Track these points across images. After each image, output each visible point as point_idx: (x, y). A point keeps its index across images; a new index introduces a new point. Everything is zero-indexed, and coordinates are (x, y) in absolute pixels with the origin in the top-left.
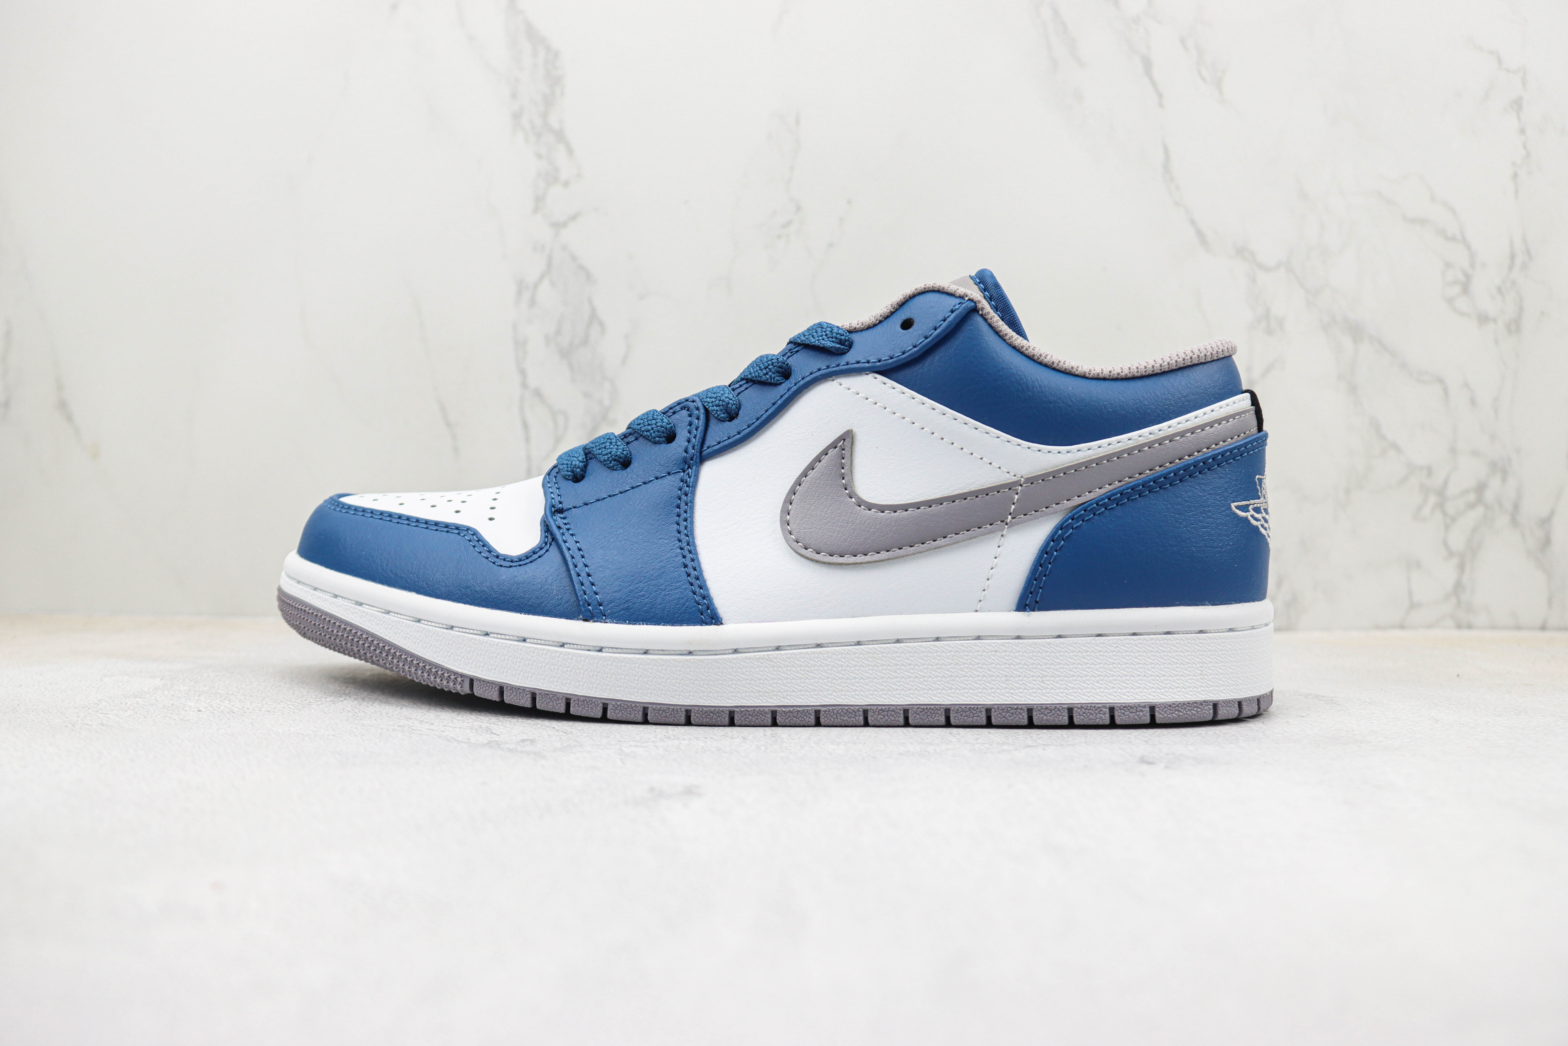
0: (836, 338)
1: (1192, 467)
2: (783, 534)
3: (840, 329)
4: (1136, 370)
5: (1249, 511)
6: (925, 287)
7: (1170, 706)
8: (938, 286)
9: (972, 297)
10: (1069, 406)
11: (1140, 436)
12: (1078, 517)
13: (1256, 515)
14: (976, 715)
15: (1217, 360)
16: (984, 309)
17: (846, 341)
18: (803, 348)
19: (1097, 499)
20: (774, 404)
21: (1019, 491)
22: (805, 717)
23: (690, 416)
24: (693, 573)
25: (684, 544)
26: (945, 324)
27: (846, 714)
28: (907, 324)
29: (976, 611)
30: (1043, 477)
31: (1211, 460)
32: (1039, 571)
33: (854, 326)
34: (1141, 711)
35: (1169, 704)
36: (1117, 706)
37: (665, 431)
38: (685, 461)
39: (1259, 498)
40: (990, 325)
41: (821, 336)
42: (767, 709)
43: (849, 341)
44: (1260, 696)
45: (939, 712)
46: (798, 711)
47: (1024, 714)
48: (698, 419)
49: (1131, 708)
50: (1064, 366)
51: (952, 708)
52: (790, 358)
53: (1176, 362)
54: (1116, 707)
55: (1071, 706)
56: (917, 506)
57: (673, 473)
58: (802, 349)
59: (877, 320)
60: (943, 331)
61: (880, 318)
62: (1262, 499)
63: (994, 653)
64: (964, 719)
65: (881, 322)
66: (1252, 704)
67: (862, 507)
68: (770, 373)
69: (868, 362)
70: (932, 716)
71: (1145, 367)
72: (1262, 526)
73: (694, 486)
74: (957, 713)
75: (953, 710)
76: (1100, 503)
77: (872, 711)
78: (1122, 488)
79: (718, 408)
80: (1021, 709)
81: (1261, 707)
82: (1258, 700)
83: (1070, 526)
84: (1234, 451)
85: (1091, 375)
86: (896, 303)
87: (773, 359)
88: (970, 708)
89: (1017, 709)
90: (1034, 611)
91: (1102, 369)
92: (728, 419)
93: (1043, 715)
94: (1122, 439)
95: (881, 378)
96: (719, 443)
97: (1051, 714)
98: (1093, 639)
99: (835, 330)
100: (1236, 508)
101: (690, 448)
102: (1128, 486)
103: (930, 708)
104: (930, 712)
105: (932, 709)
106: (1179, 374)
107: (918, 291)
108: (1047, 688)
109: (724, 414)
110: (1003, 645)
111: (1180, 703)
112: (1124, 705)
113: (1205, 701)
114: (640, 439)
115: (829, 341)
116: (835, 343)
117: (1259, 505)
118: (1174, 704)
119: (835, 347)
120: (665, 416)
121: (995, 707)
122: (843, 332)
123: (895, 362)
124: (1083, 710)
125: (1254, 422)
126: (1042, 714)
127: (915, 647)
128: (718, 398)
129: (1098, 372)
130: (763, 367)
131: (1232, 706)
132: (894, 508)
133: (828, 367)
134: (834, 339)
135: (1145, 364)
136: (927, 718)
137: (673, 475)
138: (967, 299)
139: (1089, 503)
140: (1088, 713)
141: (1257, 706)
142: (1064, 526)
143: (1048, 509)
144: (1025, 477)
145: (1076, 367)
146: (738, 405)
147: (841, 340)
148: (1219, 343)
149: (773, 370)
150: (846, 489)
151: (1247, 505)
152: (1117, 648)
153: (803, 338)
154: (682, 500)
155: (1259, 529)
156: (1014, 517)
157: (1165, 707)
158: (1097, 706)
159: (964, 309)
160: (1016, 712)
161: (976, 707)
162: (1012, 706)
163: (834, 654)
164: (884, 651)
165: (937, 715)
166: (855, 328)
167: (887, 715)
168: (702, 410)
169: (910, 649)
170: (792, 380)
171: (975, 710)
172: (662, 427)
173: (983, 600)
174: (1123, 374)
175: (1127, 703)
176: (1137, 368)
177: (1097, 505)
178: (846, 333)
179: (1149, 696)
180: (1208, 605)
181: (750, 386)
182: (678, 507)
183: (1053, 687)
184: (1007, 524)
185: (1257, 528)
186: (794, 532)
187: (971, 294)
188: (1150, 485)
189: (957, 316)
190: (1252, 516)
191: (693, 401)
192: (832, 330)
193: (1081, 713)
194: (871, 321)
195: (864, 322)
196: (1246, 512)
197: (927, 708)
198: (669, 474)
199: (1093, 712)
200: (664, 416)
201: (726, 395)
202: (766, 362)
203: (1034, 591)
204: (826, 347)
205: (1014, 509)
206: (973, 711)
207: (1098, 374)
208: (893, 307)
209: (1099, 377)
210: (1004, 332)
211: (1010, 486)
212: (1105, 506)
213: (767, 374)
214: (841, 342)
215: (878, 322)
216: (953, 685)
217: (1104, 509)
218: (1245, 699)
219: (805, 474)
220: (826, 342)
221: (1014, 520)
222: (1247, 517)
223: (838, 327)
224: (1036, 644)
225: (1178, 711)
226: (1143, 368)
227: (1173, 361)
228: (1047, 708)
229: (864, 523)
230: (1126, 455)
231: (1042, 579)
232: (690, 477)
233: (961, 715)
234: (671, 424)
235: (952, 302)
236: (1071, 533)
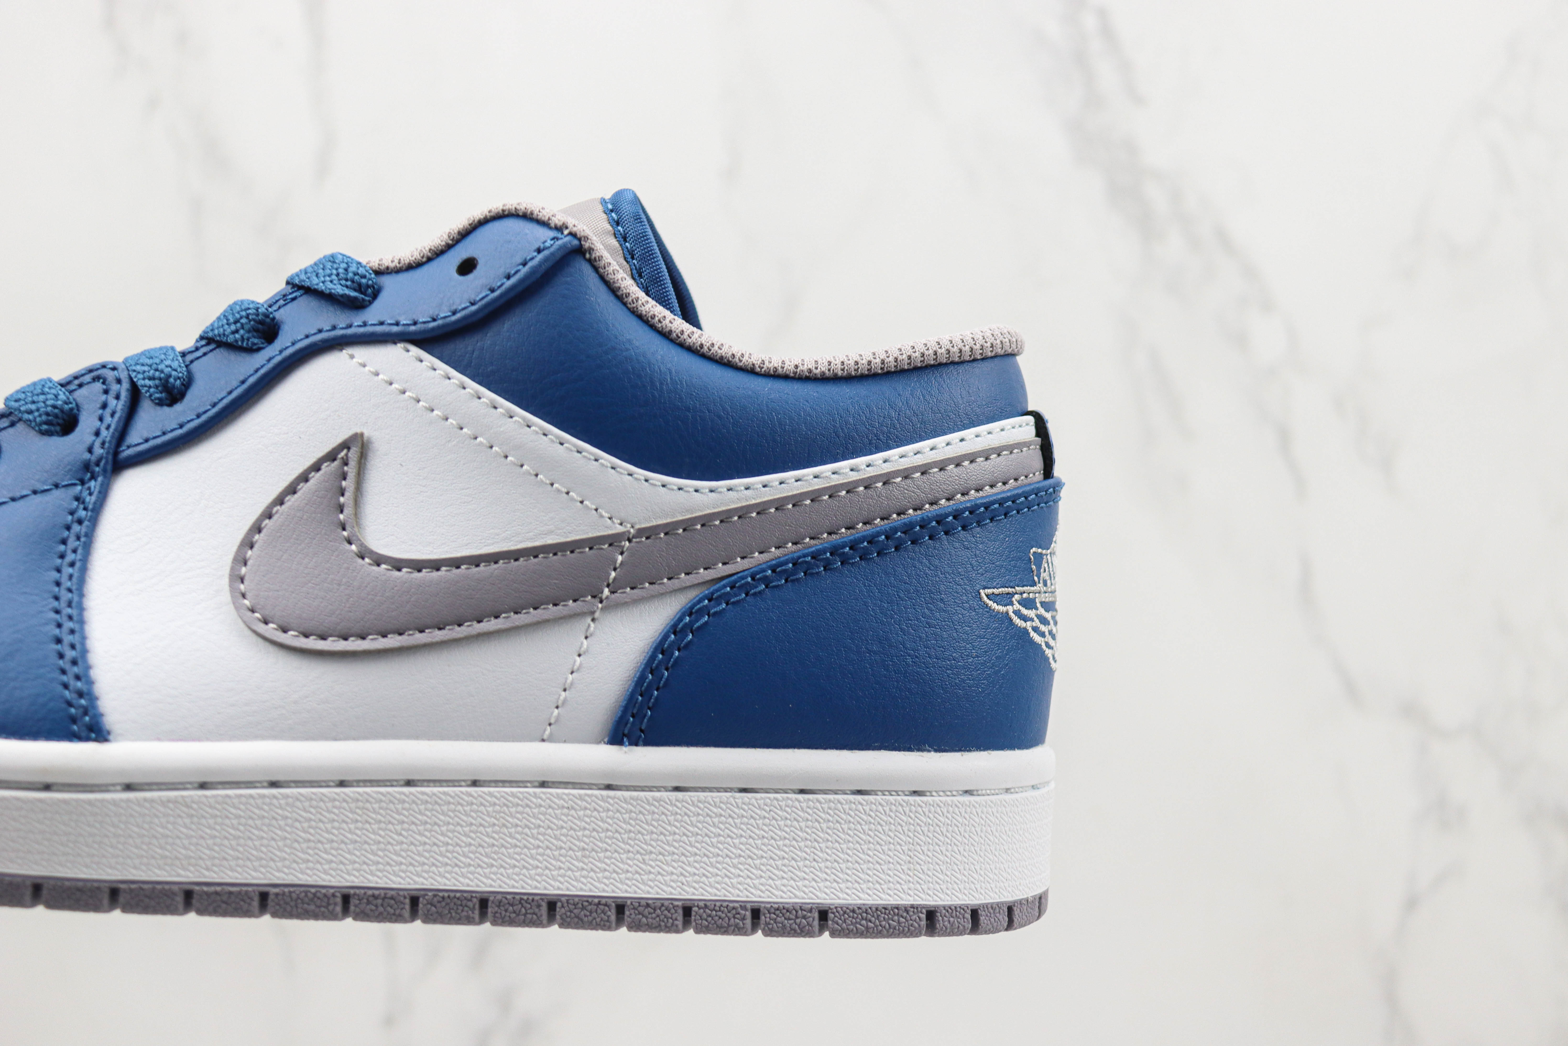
0: (353, 281)
1: (918, 528)
2: (232, 597)
3: (362, 267)
4: (839, 366)
5: (1012, 604)
6: (504, 208)
7: (853, 911)
8: (523, 209)
9: (575, 229)
10: (719, 417)
11: (833, 473)
12: (720, 597)
13: (1025, 611)
14: (531, 911)
15: (983, 359)
16: (593, 250)
17: (368, 286)
18: (304, 294)
19: (754, 569)
20: (243, 382)
21: (625, 549)
22: (242, 903)
23: (106, 392)
24: (70, 654)
25: (63, 604)
26: (524, 270)
27: (312, 900)
28: (467, 267)
29: (543, 740)
30: (669, 529)
31: (951, 518)
32: (647, 680)
33: (386, 264)
34: (804, 917)
35: (851, 907)
36: (765, 907)
37: (60, 415)
38: (86, 466)
39: (1034, 584)
40: (603, 279)
41: (330, 276)
42: (175, 888)
43: (374, 287)
44: (1015, 902)
45: (470, 904)
46: (231, 893)
47: (609, 913)
48: (118, 397)
49: (788, 911)
50: (719, 351)
51: (491, 898)
52: (282, 310)
53: (909, 357)
54: (762, 909)
55: (688, 904)
56: (456, 563)
57: (64, 486)
58: (301, 295)
59: (423, 257)
60: (521, 281)
61: (429, 254)
62: (1040, 587)
63: (565, 811)
64: (510, 917)
65: (429, 259)
66: (998, 915)
67: (367, 560)
68: (242, 332)
69: (397, 324)
70: (457, 909)
71: (857, 363)
72: (1035, 629)
73: (97, 510)
74: (499, 906)
75: (493, 902)
76: (758, 576)
77: (356, 897)
78: (796, 555)
79: (151, 383)
80: (606, 905)
81: (1015, 920)
82: (1010, 910)
83: (701, 612)
84: (992, 507)
85: (763, 370)
86: (456, 231)
87: (249, 309)
88: (521, 899)
89: (599, 903)
90: (637, 745)
91: (783, 361)
92: (168, 402)
93: (641, 916)
94: (804, 476)
95: (415, 351)
96: (147, 441)
97: (654, 915)
98: (731, 796)
99: (353, 268)
100: (988, 598)
101: (97, 444)
102: (806, 551)
103: (455, 897)
104: (455, 904)
105: (458, 899)
106: (914, 377)
107: (492, 214)
108: (650, 872)
109: (161, 393)
110: (581, 798)
111: (870, 908)
112: (776, 906)
113: (912, 906)
114: (18, 425)
115: (341, 284)
116: (351, 288)
117: (1031, 595)
118: (859, 908)
119: (348, 297)
120: (63, 389)
121: (564, 899)
122: (364, 272)
123: (439, 327)
124: (707, 910)
125: (1037, 462)
126: (639, 913)
127: (434, 794)
128: (154, 366)
129: (776, 365)
130: (232, 320)
131: (961, 916)
132: (418, 566)
133: (334, 328)
134: (349, 283)
135: (858, 358)
136: (450, 912)
137: (63, 490)
138: (566, 232)
139: (739, 575)
140: (716, 915)
141: (1007, 919)
142: (694, 611)
143: (672, 580)
144: (637, 527)
145: (739, 355)
146: (186, 379)
147: (360, 285)
148: (997, 332)
149: (247, 327)
150: (344, 529)
151: (1008, 594)
152: (772, 813)
153: (303, 277)
154: (72, 531)
155: (1028, 634)
156: (613, 590)
157: (845, 913)
158: (731, 905)
159: (558, 249)
160: (596, 910)
161: (531, 898)
162: (590, 900)
163: (298, 799)
164: (383, 798)
165: (466, 909)
166: (388, 268)
167: (382, 905)
168: (126, 385)
169: (425, 797)
170: (278, 344)
171: (529, 903)
172: (54, 407)
173: (555, 723)
174: (818, 371)
175: (782, 903)
176: (843, 363)
177: (753, 579)
178: (370, 274)
179: (818, 894)
180: (929, 751)
181: (211, 351)
182: (64, 542)
183: (661, 871)
184: (601, 602)
185: (1025, 631)
186: (248, 595)
187: (574, 226)
188: (844, 553)
189: (546, 259)
190: (1017, 613)
191: (114, 369)
192: (349, 267)
193: (705, 916)
194: (413, 259)
195: (402, 259)
196: (1005, 605)
197: (449, 897)
198: (57, 486)
199: (724, 915)
200: (61, 390)
201: (168, 363)
202: (238, 313)
203: (637, 713)
204: (334, 294)
205: (615, 579)
206: (525, 904)
207: (776, 369)
208: (452, 237)
209: (776, 373)
210: (625, 291)
211: (613, 541)
212: (766, 581)
213: (237, 331)
214: (359, 288)
215: (424, 260)
216: (494, 859)
217: (764, 586)
218: (985, 906)
219: (280, 501)
220: (335, 287)
221: (613, 596)
222: (1007, 613)
223: (359, 263)
224: (637, 799)
225: (866, 919)
226: (853, 364)
227: (904, 356)
228: (648, 905)
229: (366, 587)
230: (808, 502)
231: (652, 695)
232: (90, 494)
233: (506, 911)
234: (71, 403)
235: (543, 235)
236: (706, 623)
